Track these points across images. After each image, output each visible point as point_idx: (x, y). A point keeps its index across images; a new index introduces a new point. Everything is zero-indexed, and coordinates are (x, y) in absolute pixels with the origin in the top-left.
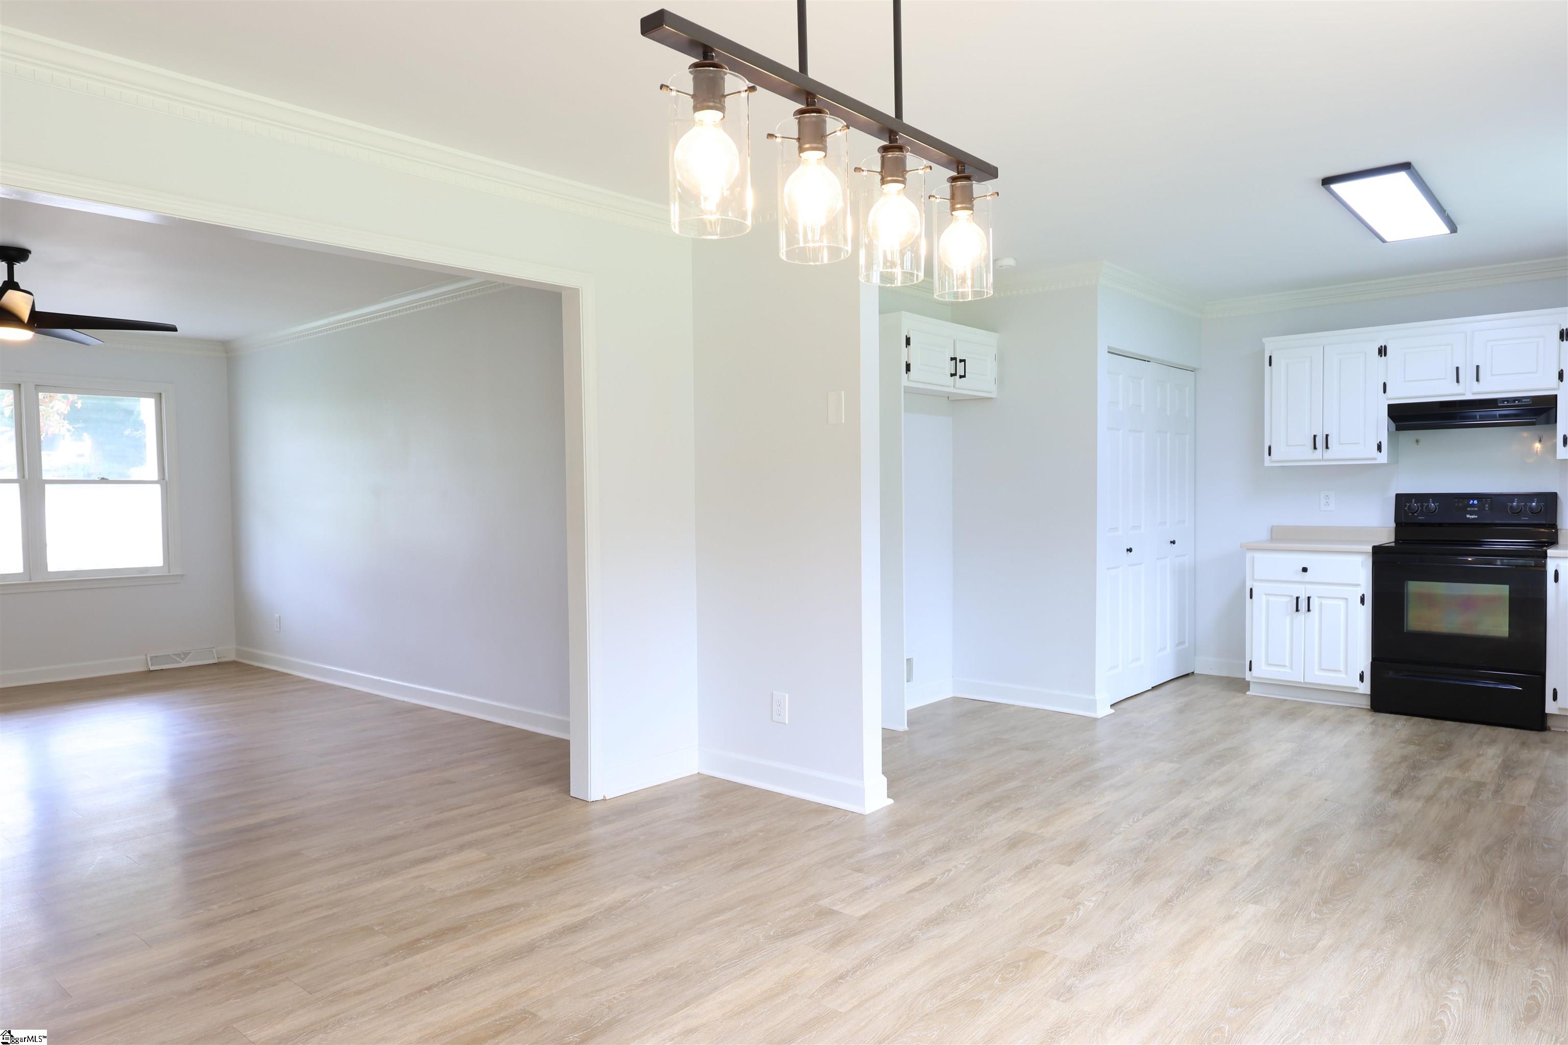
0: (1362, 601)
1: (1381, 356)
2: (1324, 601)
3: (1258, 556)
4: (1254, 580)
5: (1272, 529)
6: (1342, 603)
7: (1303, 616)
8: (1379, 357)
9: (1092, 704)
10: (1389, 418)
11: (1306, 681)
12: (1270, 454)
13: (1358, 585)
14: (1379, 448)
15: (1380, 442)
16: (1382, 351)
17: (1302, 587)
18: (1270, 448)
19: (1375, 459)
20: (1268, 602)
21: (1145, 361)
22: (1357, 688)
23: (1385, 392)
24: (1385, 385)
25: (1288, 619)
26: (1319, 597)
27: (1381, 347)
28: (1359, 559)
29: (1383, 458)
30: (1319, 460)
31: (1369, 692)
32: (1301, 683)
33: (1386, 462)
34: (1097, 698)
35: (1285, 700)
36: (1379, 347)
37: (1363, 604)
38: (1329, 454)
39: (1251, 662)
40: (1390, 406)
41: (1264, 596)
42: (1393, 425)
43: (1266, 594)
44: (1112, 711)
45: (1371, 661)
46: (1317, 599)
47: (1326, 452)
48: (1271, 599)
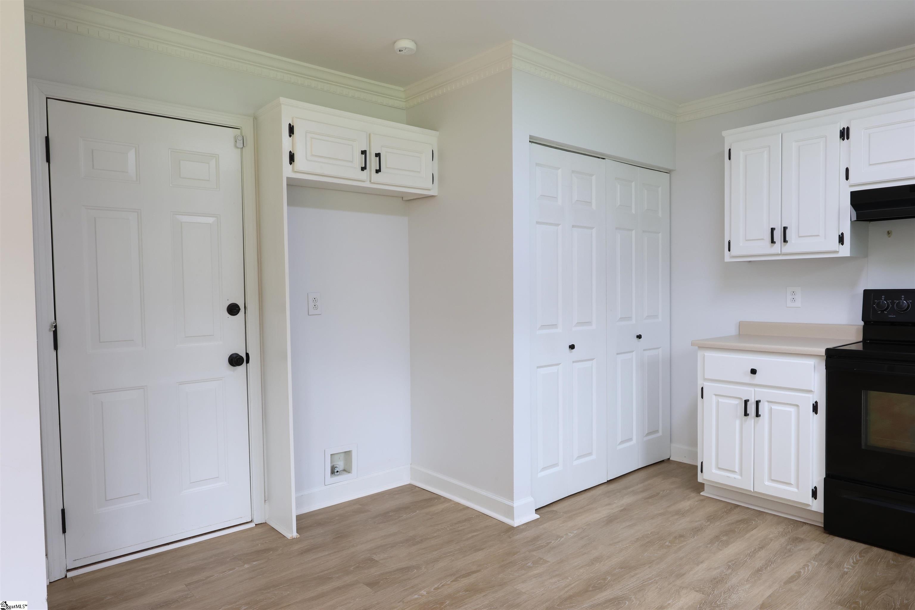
0: (815, 409)
1: (843, 139)
2: (775, 407)
3: (709, 354)
4: (705, 380)
5: (741, 325)
6: (792, 410)
7: (753, 421)
8: (841, 140)
9: (510, 511)
10: (851, 206)
11: (756, 490)
12: (729, 250)
13: (810, 391)
14: (841, 240)
15: (842, 234)
16: (845, 134)
17: (752, 389)
18: (729, 243)
19: (837, 252)
20: (718, 403)
21: (599, 158)
22: (808, 505)
23: (847, 178)
24: (847, 170)
25: (738, 422)
26: (768, 402)
27: (844, 129)
28: (811, 362)
29: (845, 251)
30: (778, 255)
31: (822, 511)
32: (751, 491)
33: (849, 256)
34: (515, 505)
35: (738, 506)
36: (842, 129)
37: (816, 413)
38: (788, 248)
39: (702, 463)
40: (853, 194)
41: (714, 397)
42: (854, 213)
43: (716, 395)
44: (538, 516)
45: (825, 476)
46: (766, 404)
47: (785, 245)
48: (721, 400)
